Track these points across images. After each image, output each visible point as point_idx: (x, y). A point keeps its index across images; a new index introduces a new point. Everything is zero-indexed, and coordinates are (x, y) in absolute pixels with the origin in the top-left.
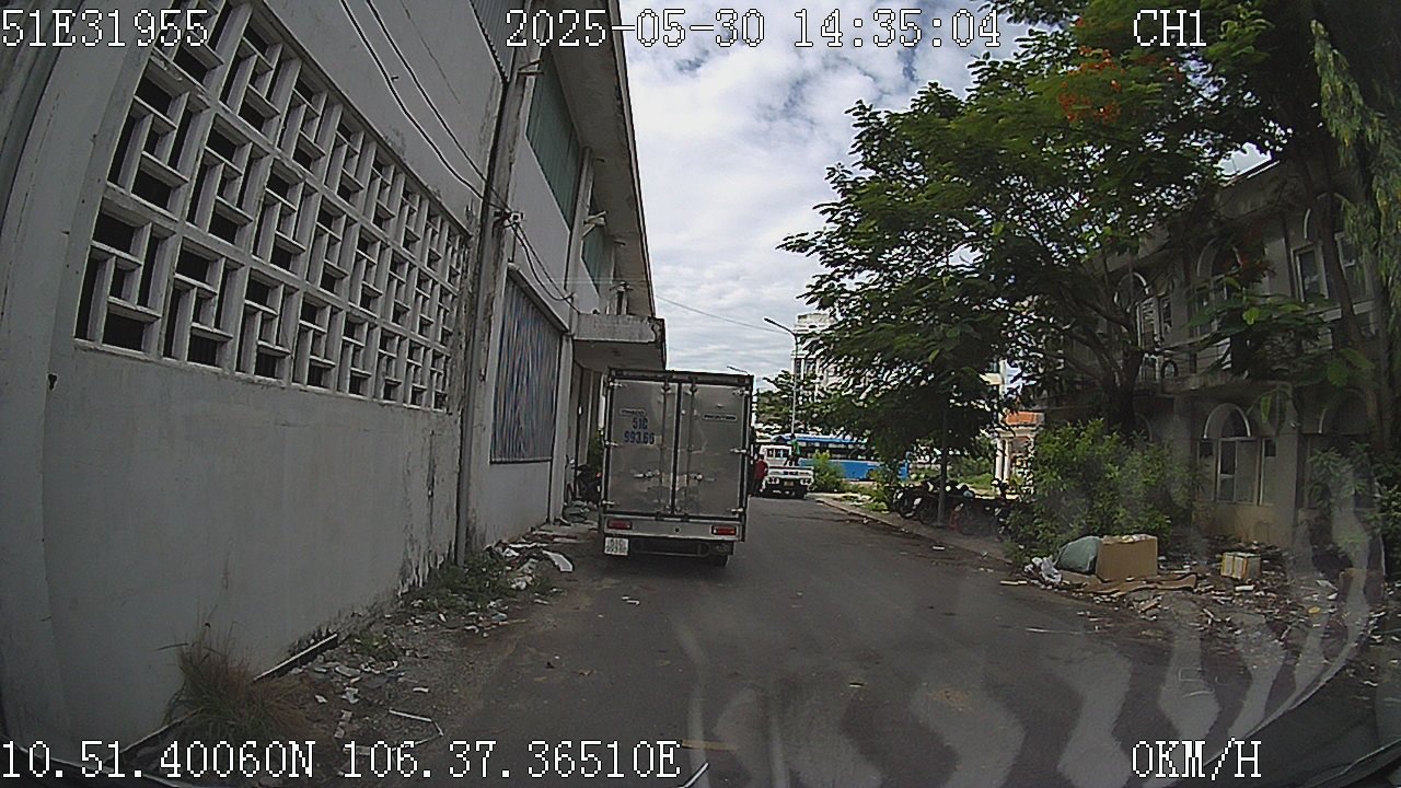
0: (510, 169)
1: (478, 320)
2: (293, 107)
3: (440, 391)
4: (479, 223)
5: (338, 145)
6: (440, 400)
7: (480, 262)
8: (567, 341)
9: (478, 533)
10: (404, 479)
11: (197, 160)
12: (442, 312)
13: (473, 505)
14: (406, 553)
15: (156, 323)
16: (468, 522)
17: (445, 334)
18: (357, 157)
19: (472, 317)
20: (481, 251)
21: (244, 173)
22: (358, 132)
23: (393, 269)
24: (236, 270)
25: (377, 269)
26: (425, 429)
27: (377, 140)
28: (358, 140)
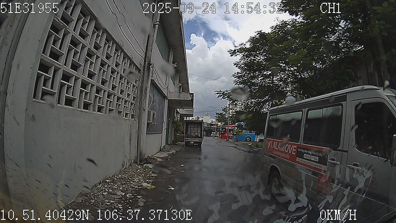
0: (152, 51)
1: (143, 94)
2: (94, 33)
3: (133, 114)
4: (143, 66)
5: (106, 44)
6: (133, 116)
7: (143, 78)
8: (166, 99)
9: (143, 153)
10: (123, 139)
11: (67, 48)
12: (133, 91)
13: (141, 146)
14: (124, 159)
15: (56, 94)
16: (140, 151)
17: (134, 98)
18: (111, 48)
19: (141, 93)
20: (144, 75)
21: (80, 52)
22: (111, 41)
23: (120, 79)
24: (78, 79)
25: (116, 79)
26: (129, 124)
27: (116, 43)
28: (111, 43)
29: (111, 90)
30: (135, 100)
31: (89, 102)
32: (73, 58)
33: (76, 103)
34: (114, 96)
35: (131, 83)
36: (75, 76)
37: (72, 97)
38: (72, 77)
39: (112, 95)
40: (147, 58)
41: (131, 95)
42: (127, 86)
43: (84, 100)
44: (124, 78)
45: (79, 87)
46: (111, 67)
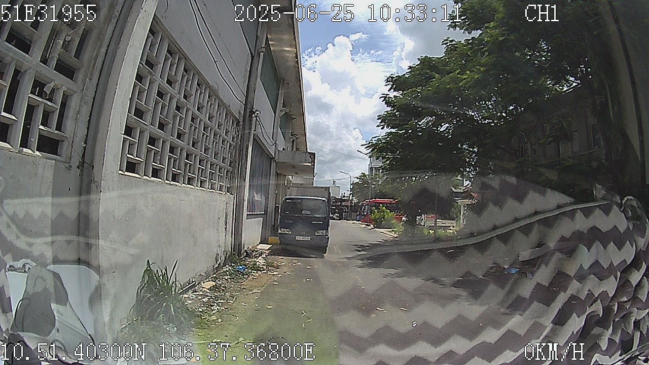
1: (243, 156)
2: (183, 77)
3: (229, 186)
4: (243, 116)
5: (197, 90)
6: (229, 188)
7: (243, 132)
9: (242, 243)
10: (217, 221)
11: (154, 102)
12: (230, 153)
14: (217, 251)
15: (141, 164)
17: (231, 162)
18: (203, 94)
20: (244, 128)
21: (168, 105)
22: (203, 84)
23: (214, 138)
24: (165, 142)
25: (209, 138)
26: (225, 201)
27: (210, 87)
28: (203, 87)
29: (203, 153)
30: (232, 166)
31: (178, 171)
32: (161, 114)
33: (163, 173)
34: (207, 162)
35: (228, 142)
36: (163, 138)
37: (160, 166)
38: (159, 139)
39: (204, 160)
40: (248, 103)
41: (226, 160)
42: (222, 147)
43: (173, 169)
44: (219, 136)
45: (167, 153)
46: (203, 122)
